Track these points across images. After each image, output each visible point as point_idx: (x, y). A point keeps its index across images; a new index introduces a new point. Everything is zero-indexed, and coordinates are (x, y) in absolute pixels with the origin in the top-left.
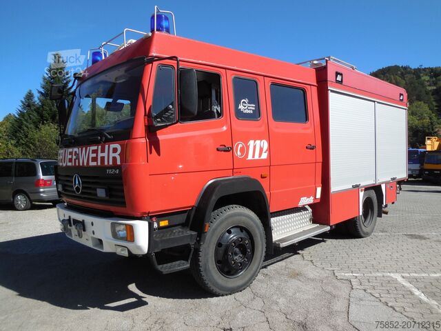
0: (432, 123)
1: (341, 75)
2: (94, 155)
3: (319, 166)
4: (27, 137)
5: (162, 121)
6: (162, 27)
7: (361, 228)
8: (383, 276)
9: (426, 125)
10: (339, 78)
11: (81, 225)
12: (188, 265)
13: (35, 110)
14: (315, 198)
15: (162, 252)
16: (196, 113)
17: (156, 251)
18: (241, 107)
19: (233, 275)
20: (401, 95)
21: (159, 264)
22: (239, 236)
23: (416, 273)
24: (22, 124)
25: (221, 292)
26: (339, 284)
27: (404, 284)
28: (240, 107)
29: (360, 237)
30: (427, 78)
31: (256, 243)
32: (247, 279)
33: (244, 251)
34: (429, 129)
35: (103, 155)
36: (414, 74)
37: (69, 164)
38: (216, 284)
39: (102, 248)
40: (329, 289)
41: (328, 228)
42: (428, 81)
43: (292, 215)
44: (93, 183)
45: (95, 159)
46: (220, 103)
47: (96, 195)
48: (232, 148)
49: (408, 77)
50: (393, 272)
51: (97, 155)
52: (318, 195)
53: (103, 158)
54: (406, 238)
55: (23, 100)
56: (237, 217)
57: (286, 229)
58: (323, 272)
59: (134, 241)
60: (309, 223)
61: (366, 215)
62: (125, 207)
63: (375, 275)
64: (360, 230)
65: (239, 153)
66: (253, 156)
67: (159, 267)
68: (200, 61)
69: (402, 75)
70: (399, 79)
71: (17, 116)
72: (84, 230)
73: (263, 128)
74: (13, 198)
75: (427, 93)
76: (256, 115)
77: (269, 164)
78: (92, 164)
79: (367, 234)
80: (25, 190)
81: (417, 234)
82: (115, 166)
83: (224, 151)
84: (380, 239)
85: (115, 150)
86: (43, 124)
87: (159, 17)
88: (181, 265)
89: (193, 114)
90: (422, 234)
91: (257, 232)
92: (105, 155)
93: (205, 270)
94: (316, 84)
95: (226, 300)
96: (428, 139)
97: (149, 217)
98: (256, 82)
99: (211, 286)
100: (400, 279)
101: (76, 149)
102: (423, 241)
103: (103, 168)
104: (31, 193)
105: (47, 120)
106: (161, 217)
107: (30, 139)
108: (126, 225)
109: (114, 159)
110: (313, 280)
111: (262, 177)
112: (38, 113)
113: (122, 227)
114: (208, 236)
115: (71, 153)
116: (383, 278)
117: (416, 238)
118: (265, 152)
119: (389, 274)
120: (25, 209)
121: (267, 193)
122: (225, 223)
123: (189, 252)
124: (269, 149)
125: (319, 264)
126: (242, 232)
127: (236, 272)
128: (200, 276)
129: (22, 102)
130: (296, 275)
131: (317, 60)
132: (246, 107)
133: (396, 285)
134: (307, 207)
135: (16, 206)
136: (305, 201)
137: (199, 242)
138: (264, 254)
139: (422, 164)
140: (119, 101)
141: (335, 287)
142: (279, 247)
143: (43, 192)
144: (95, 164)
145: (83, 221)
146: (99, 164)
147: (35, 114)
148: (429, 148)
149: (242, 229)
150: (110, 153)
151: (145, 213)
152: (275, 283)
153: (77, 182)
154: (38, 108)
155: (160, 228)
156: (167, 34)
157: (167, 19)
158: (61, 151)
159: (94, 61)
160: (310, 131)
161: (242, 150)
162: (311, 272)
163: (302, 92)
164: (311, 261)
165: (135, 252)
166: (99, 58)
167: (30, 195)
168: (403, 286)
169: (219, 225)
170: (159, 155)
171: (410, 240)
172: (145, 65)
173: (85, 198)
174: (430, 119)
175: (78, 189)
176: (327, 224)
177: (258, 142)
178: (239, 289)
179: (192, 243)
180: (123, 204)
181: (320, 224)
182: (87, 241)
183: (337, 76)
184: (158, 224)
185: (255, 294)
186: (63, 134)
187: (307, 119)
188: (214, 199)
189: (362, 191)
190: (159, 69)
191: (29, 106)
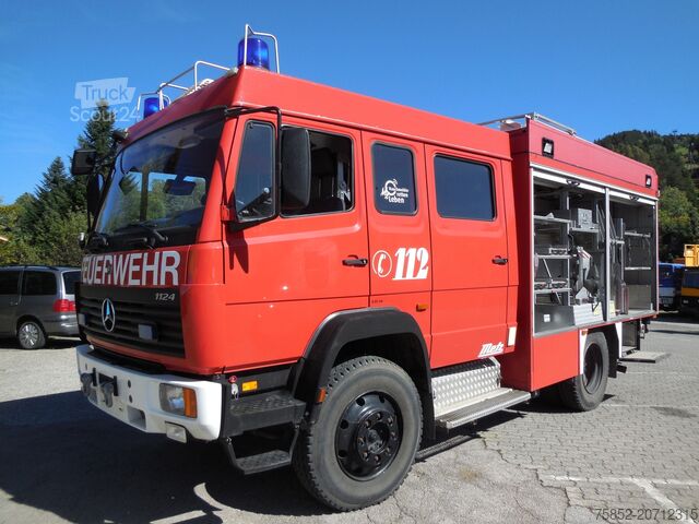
0: (693, 223)
1: (551, 143)
2: (137, 268)
3: (514, 292)
4: (48, 230)
5: (252, 214)
6: (257, 59)
7: (582, 396)
8: (621, 483)
9: (683, 225)
10: (548, 148)
11: (112, 385)
12: (289, 460)
13: (64, 188)
14: (506, 346)
15: (244, 437)
16: (307, 202)
17: (234, 434)
18: (385, 192)
19: (366, 475)
20: (648, 177)
21: (238, 457)
22: (378, 409)
23: (677, 478)
24: (43, 209)
25: (346, 505)
26: (546, 495)
27: (657, 498)
28: (383, 193)
29: (579, 410)
30: (684, 151)
31: (405, 421)
32: (389, 482)
33: (385, 436)
34: (688, 232)
35: (150, 268)
36: (664, 144)
37: (98, 281)
38: (337, 492)
39: (144, 425)
40: (529, 503)
41: (528, 396)
42: (686, 156)
43: (468, 373)
44: (134, 315)
45: (137, 275)
46: (350, 185)
47: (137, 335)
48: (368, 261)
49: (655, 148)
50: (637, 476)
51: (141, 269)
52: (512, 341)
53: (150, 274)
54: (656, 413)
55: (47, 173)
56: (375, 378)
57: (457, 396)
58: (518, 472)
59: (196, 417)
60: (495, 386)
61: (589, 372)
62: (184, 357)
63: (607, 481)
64: (580, 399)
65: (380, 269)
66: (404, 275)
67: (238, 462)
68: (319, 117)
69: (645, 146)
70: (640, 151)
71: (36, 196)
72: (116, 394)
73: (421, 229)
74: (18, 329)
75: (685, 174)
76: (410, 205)
77: (430, 288)
78: (133, 282)
79: (592, 406)
80: (38, 317)
81: (675, 407)
82: (169, 289)
83: (356, 265)
84: (614, 415)
85: (170, 261)
86: (74, 210)
87: (252, 42)
88: (278, 459)
89: (303, 204)
90: (682, 407)
91: (408, 402)
92: (154, 268)
93: (318, 467)
94: (509, 158)
95: (353, 519)
96: (688, 247)
97: (223, 376)
98: (412, 154)
99: (328, 494)
100: (650, 489)
101: (108, 257)
102: (686, 421)
103: (149, 291)
104: (47, 321)
105: (80, 205)
106: (244, 375)
107: (54, 234)
108: (185, 388)
109: (169, 275)
110: (501, 486)
111: (419, 310)
112: (69, 192)
113: (178, 392)
114: (324, 409)
115: (100, 264)
116: (620, 487)
117: (673, 414)
118: (425, 268)
119: (630, 479)
120: (36, 348)
121: (426, 336)
122: (354, 387)
123: (290, 437)
124: (431, 263)
125: (511, 457)
126: (382, 401)
127: (372, 471)
128: (309, 478)
129: (45, 175)
130: (473, 476)
131: (512, 119)
132: (393, 193)
133: (643, 501)
134: (493, 359)
135: (22, 342)
136: (490, 350)
137: (308, 419)
138: (419, 440)
139: (678, 289)
140: (188, 179)
141: (538, 501)
142: (445, 428)
143: (66, 321)
144: (136, 282)
145: (115, 378)
146: (144, 283)
147: (64, 195)
148: (689, 263)
149: (383, 397)
150: (163, 266)
151: (217, 369)
152: (437, 490)
153: (108, 313)
154: (69, 186)
155: (242, 394)
156: (264, 71)
157: (264, 46)
158: (87, 259)
159: (148, 113)
160: (499, 234)
161: (385, 264)
162: (499, 472)
163: (486, 169)
164: (499, 451)
165: (198, 435)
166: (155, 109)
167: (45, 325)
168: (657, 503)
169: (343, 391)
170: (246, 271)
171: (663, 418)
172: (226, 121)
173: (120, 339)
174: (691, 215)
175: (109, 323)
176: (527, 389)
177: (412, 251)
178: (375, 500)
179: (297, 422)
180: (181, 352)
181: (514, 388)
182: (119, 411)
183: (544, 146)
184: (240, 388)
185: (402, 510)
186: (91, 231)
187: (494, 214)
188: (336, 345)
189: (583, 334)
190: (249, 127)
191: (55, 182)
